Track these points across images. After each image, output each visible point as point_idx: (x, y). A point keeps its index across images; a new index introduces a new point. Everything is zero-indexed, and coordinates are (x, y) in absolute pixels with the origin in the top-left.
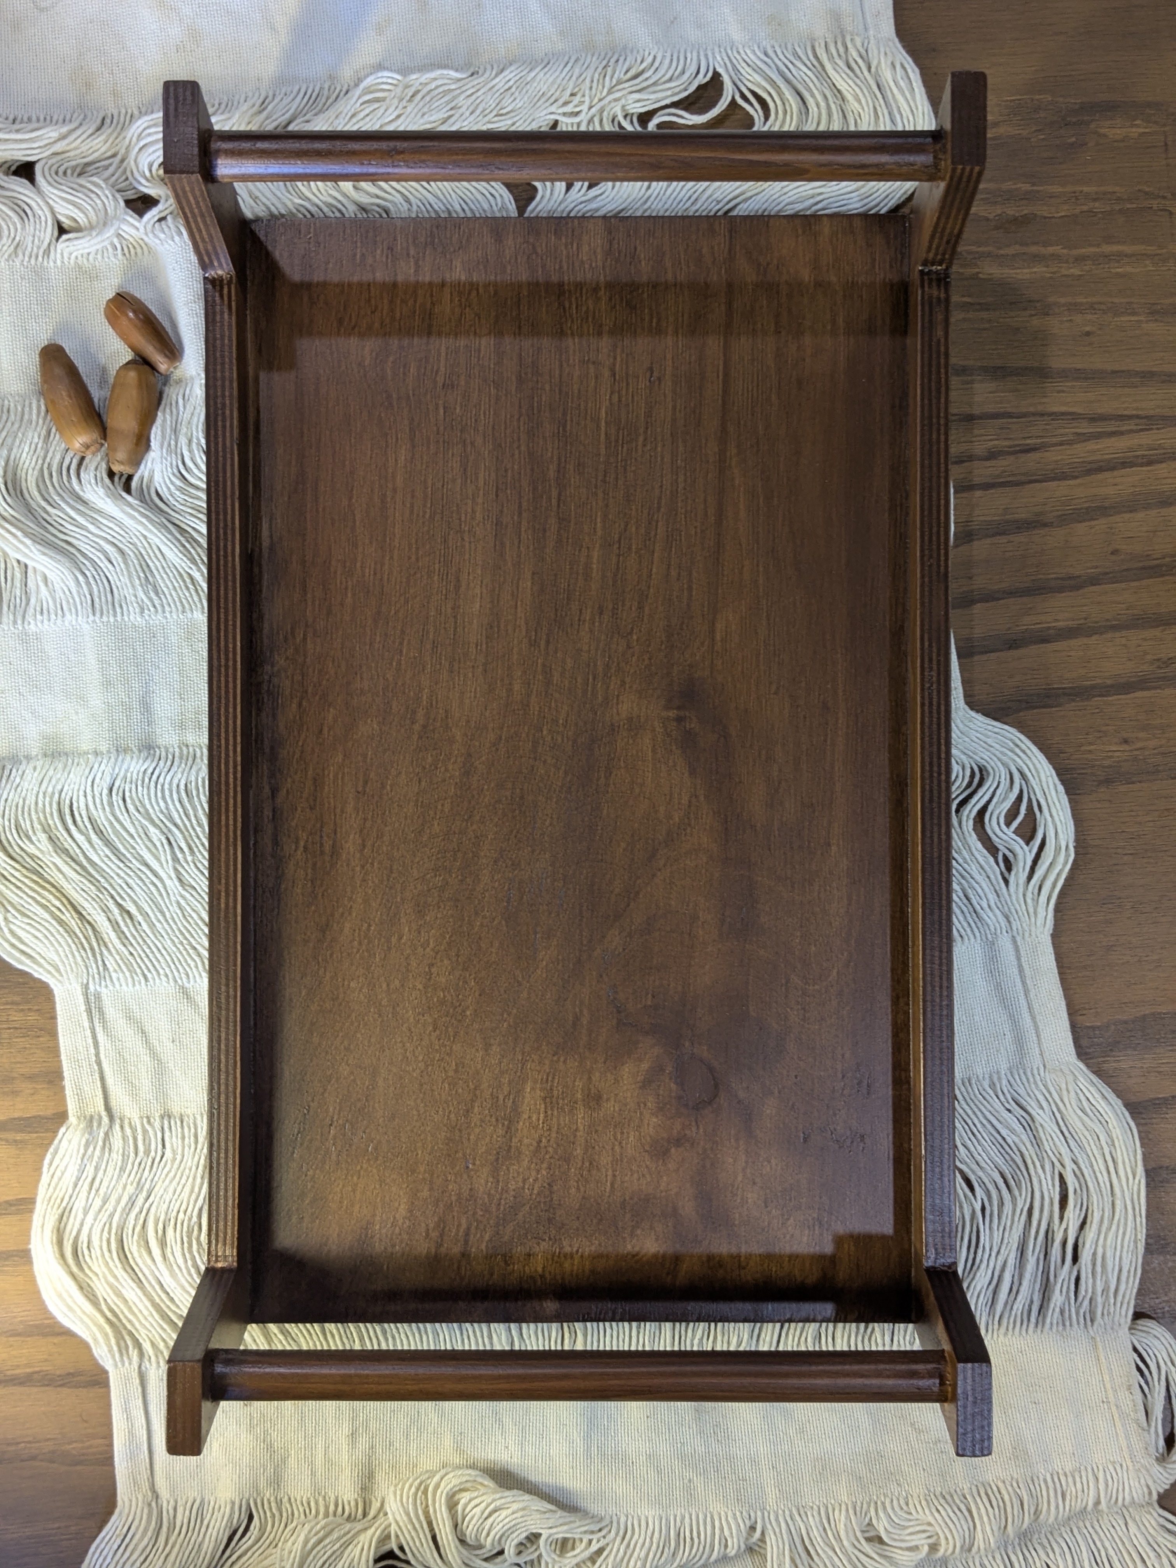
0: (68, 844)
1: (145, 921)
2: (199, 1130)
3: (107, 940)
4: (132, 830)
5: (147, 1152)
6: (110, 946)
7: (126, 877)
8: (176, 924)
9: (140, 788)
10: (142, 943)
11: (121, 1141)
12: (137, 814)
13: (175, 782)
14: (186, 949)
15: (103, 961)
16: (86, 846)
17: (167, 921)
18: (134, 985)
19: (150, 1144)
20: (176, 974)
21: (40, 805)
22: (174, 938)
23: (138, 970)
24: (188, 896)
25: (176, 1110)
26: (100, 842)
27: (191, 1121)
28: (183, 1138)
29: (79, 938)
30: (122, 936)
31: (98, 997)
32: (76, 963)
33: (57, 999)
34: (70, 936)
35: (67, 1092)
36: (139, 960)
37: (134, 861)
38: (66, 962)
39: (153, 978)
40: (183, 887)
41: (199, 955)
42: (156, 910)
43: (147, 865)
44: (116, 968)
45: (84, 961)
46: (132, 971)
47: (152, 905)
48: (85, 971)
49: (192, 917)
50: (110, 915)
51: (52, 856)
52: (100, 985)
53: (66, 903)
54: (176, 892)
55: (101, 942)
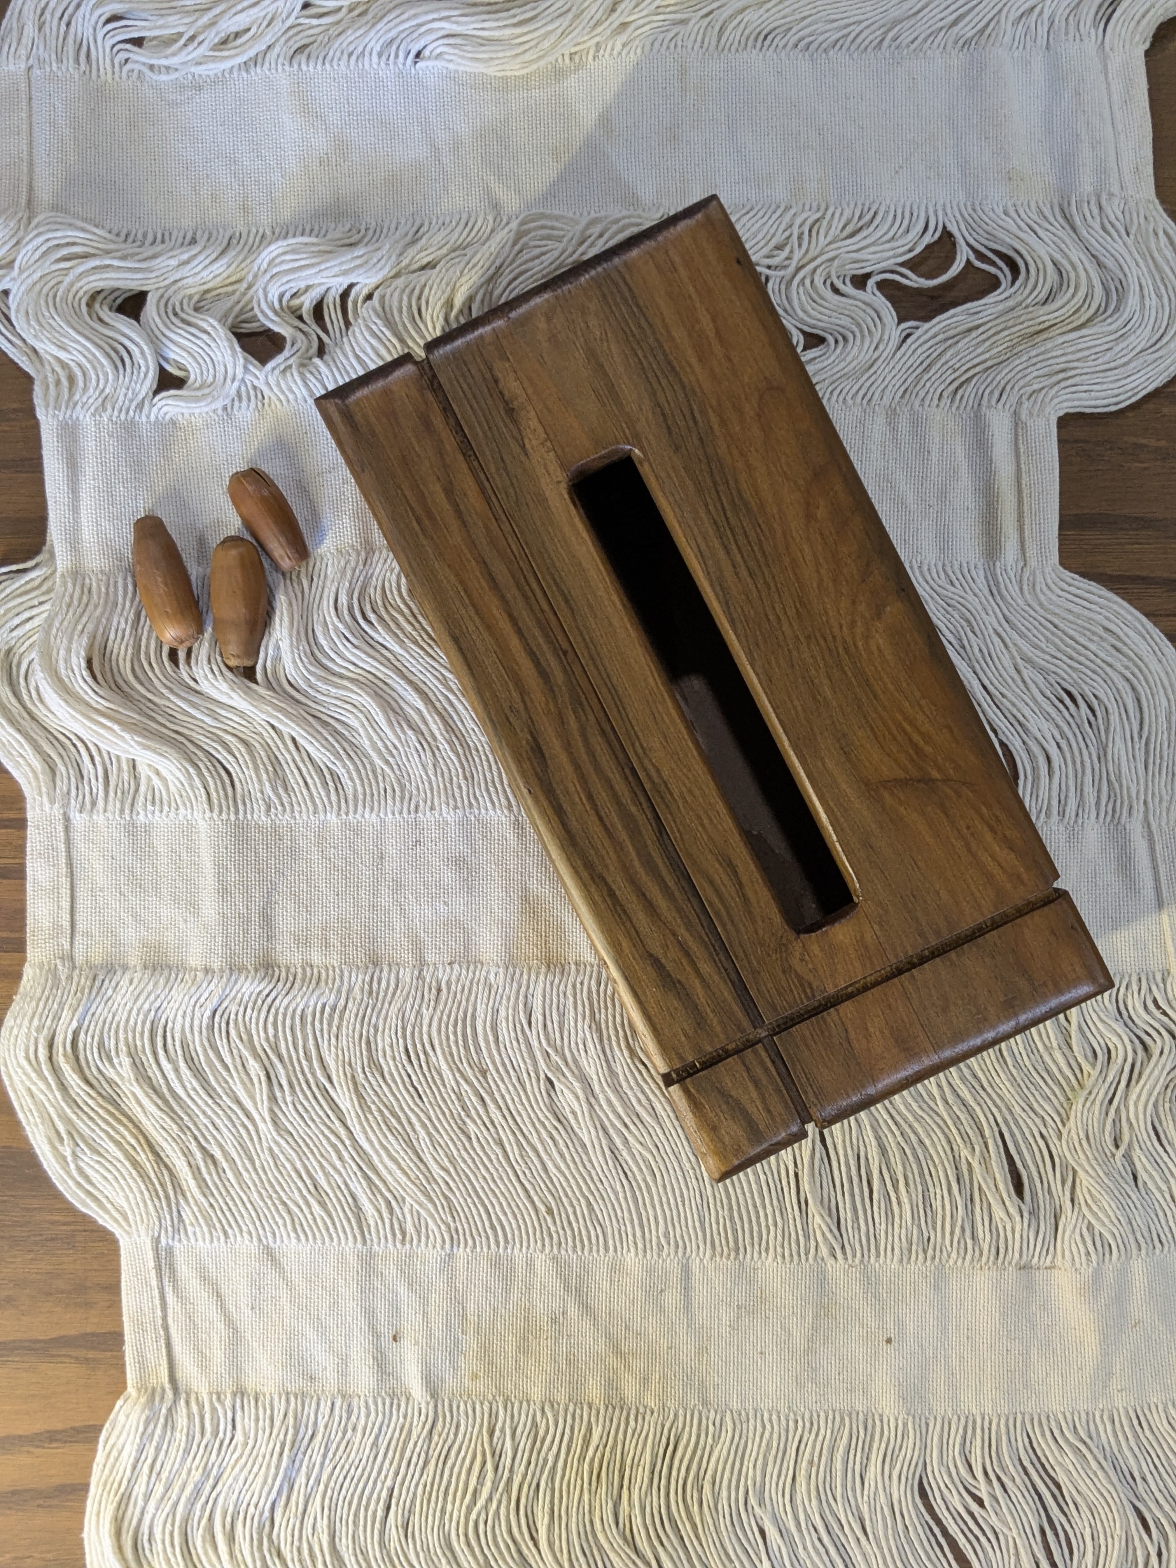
0: (153, 1071)
1: (231, 1169)
2: (276, 1412)
3: (185, 1188)
4: (228, 1060)
5: (216, 1433)
6: (188, 1195)
7: (213, 1116)
8: (266, 1174)
9: (249, 1011)
10: (224, 1194)
11: (185, 1420)
12: (237, 1041)
13: (293, 1005)
14: (274, 1204)
15: (179, 1212)
16: (171, 1075)
17: (255, 1170)
18: (212, 1241)
19: (218, 1425)
20: (261, 1232)
21: (132, 1022)
22: (262, 1191)
23: (218, 1225)
24: (282, 1142)
25: (250, 1387)
26: (188, 1072)
27: (267, 1401)
28: (257, 1420)
29: (153, 1184)
30: (203, 1185)
31: (170, 1251)
32: (147, 1213)
33: (123, 1252)
34: (144, 1182)
35: (127, 1359)
36: (219, 1213)
37: (224, 1097)
38: (136, 1210)
39: (235, 1236)
40: (277, 1131)
41: (289, 1212)
42: (243, 1156)
43: (239, 1102)
44: (194, 1221)
45: (157, 1211)
46: (211, 1226)
47: (241, 1152)
48: (157, 1223)
49: (285, 1167)
50: (190, 1158)
51: (132, 1085)
52: (173, 1239)
53: (142, 1141)
54: (269, 1137)
55: (178, 1190)
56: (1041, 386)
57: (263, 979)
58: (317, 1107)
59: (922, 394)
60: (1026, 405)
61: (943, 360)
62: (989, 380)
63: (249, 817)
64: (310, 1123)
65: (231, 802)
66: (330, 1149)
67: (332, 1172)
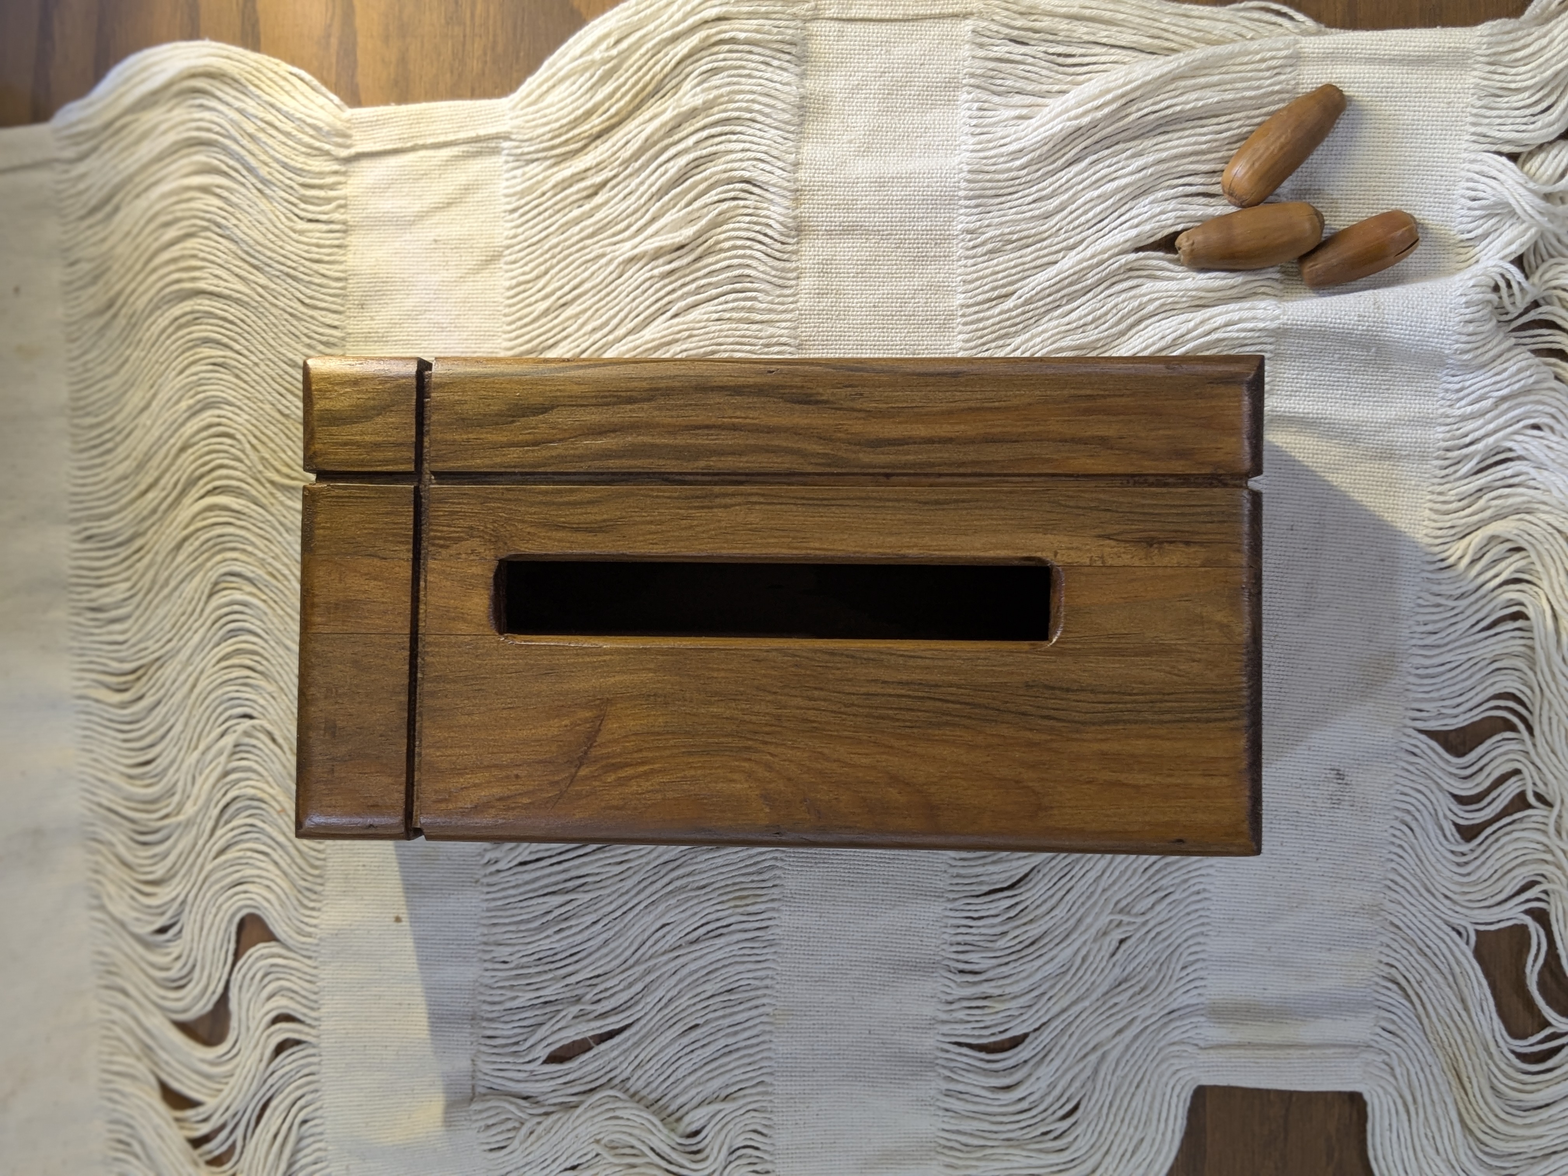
1: (583, 214)
2: (327, 266)
3: (563, 166)
5: (305, 200)
6: (555, 169)
7: (638, 193)
8: (577, 252)
10: (557, 207)
11: (318, 169)
14: (546, 261)
15: (537, 160)
16: (683, 145)
17: (582, 240)
18: (506, 196)
19: (313, 204)
20: (517, 248)
22: (560, 248)
23: (523, 202)
24: (611, 268)
25: (352, 240)
26: (684, 164)
27: (337, 258)
29: (568, 131)
30: (566, 184)
31: (496, 151)
32: (536, 127)
34: (570, 123)
35: (382, 108)
36: (536, 202)
37: (658, 205)
38: (538, 115)
39: (512, 221)
40: (623, 262)
41: (538, 277)
42: (597, 226)
43: (653, 220)
44: (527, 176)
45: (538, 137)
46: (522, 194)
47: (601, 224)
48: (526, 137)
49: (584, 271)
50: (594, 171)
51: (674, 109)
52: (508, 155)
53: (613, 121)
54: (617, 253)
55: (560, 159)
56: (1399, 1076)
57: (785, 226)
58: (647, 303)
59: (1395, 945)
60: (1379, 1058)
61: (1432, 970)
62: (1408, 1021)
63: (962, 211)
64: (632, 296)
65: (978, 192)
66: (604, 318)
67: (580, 321)
